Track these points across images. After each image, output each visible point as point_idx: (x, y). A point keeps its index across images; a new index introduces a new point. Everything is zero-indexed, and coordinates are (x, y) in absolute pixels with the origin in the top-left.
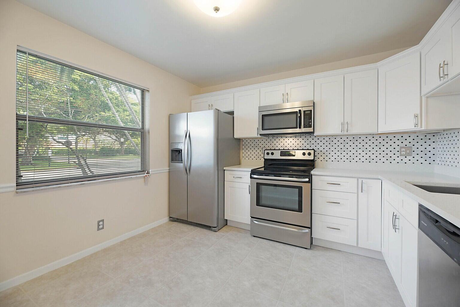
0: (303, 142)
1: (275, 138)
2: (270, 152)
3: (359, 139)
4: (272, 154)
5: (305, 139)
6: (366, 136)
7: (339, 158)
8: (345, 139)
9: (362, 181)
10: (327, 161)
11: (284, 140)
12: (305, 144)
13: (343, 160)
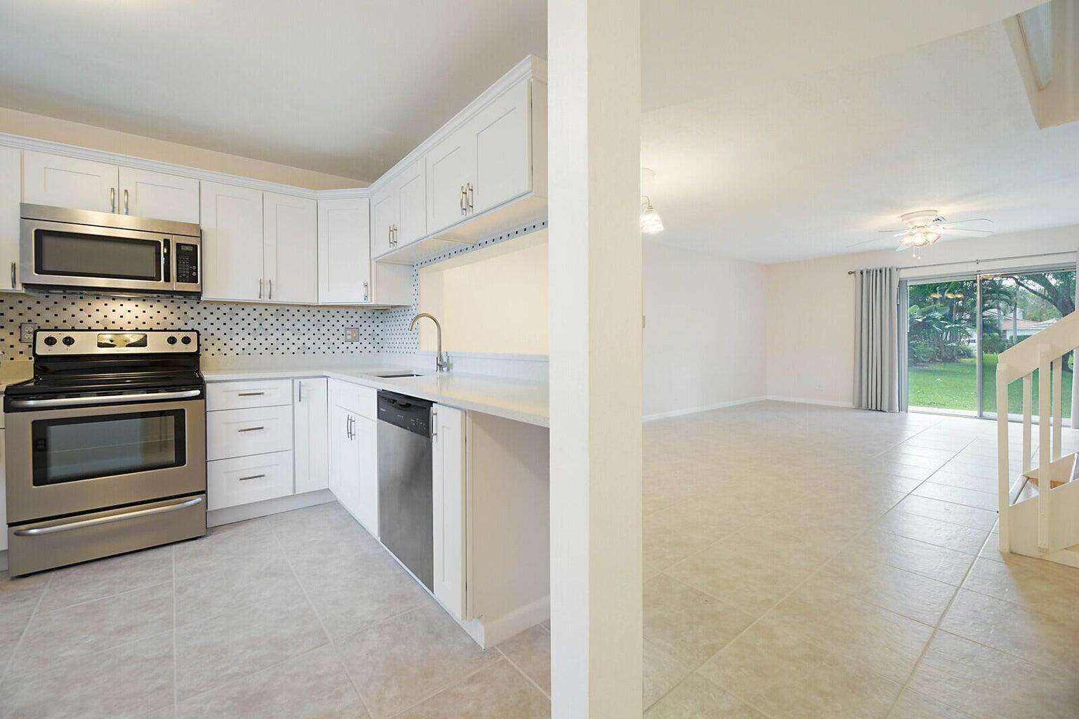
0: (165, 312)
1: (70, 298)
2: (59, 336)
3: (285, 313)
4: (68, 341)
5: (172, 307)
6: (299, 307)
7: (251, 348)
8: (262, 311)
9: (300, 382)
10: (225, 354)
11: (106, 305)
12: (172, 318)
13: (258, 351)
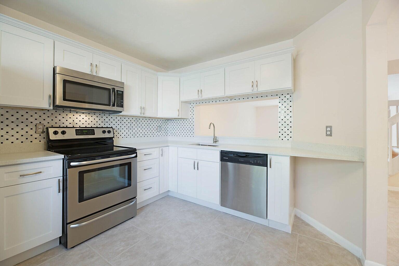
2: (60, 130)
3: (139, 120)
4: (63, 133)
5: (100, 117)
6: (143, 118)
7: (127, 135)
8: (131, 119)
10: (118, 138)
11: (74, 115)
